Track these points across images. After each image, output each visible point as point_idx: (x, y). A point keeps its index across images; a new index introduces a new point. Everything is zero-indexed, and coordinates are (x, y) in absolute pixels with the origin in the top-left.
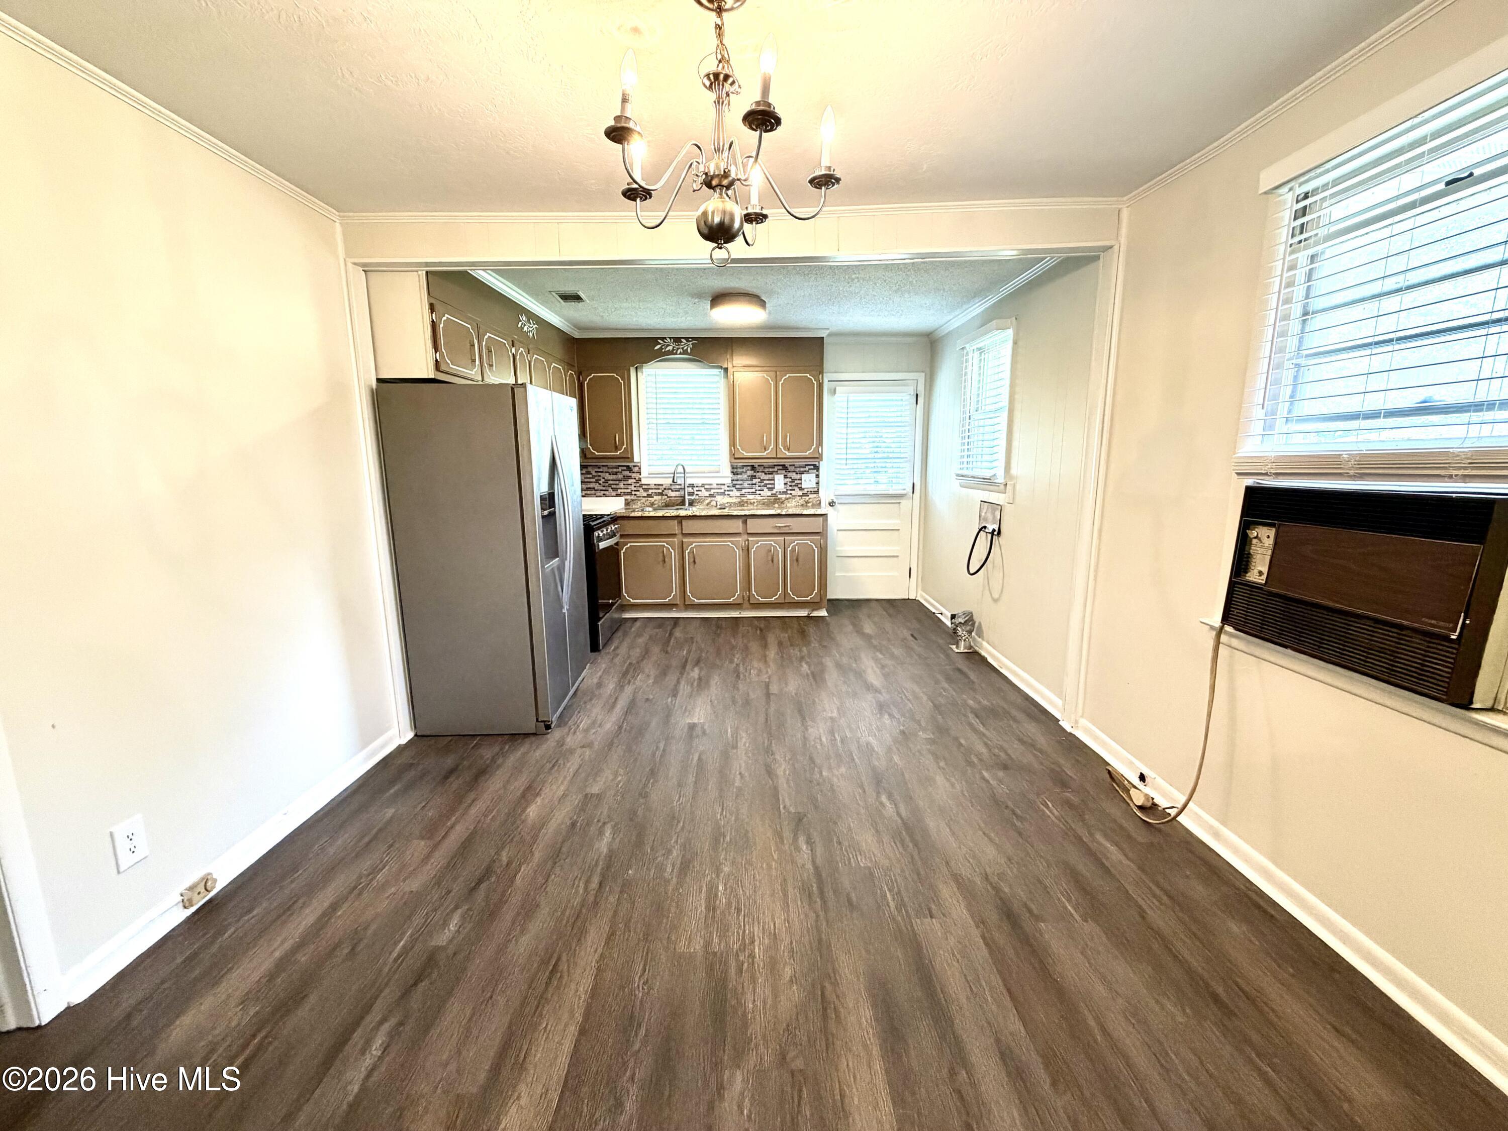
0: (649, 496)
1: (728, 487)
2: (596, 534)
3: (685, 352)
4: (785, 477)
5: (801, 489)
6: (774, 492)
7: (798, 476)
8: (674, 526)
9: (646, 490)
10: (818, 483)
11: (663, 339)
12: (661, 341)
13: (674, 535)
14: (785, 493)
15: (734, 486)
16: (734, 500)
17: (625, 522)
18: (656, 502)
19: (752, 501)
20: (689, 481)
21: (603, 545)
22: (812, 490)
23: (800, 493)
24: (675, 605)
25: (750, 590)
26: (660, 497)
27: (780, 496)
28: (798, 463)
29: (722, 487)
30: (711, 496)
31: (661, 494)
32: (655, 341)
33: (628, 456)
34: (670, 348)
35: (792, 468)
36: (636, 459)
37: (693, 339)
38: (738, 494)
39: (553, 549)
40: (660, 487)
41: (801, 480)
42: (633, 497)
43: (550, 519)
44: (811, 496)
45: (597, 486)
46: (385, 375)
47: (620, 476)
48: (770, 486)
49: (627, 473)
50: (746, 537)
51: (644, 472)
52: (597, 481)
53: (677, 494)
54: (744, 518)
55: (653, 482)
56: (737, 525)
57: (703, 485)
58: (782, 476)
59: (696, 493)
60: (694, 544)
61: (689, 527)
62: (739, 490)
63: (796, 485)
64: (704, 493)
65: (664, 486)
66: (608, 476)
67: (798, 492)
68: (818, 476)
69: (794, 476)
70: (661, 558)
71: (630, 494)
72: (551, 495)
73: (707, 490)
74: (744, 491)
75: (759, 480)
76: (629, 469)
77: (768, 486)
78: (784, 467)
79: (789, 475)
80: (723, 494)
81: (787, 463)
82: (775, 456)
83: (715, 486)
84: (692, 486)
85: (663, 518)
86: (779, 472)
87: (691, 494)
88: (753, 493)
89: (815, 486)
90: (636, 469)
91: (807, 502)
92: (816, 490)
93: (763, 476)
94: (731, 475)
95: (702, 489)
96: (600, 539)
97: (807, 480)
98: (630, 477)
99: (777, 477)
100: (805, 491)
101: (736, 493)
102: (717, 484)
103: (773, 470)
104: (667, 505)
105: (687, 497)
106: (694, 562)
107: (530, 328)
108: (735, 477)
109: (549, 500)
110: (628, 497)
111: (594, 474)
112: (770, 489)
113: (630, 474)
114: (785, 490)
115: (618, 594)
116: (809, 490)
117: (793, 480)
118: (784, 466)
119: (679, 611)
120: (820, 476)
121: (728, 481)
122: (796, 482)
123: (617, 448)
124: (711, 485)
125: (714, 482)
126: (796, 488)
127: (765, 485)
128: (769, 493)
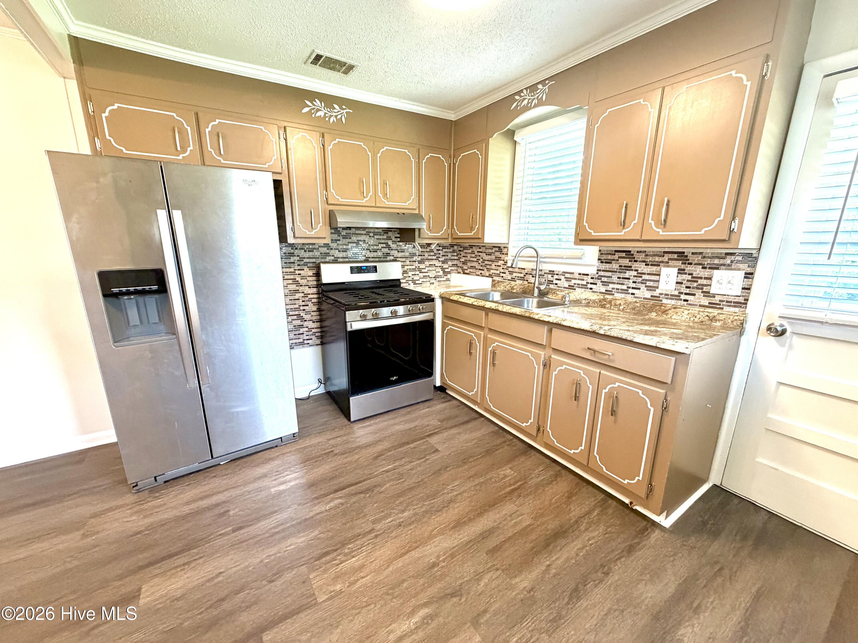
1: (592, 278)
3: (540, 102)
4: (681, 271)
5: (707, 294)
6: (656, 293)
7: (706, 273)
8: (483, 319)
9: (511, 273)
10: (747, 289)
11: (519, 93)
12: (517, 97)
13: (481, 327)
14: (677, 297)
15: (600, 278)
16: (594, 297)
17: (448, 303)
18: (515, 287)
19: (618, 302)
20: (545, 267)
22: (731, 299)
23: (705, 302)
24: (476, 403)
25: (545, 423)
26: (521, 282)
27: (665, 301)
28: (709, 249)
29: (585, 277)
30: (571, 287)
31: (522, 279)
32: (510, 98)
33: (479, 237)
34: (525, 103)
35: (696, 259)
36: (507, 241)
37: (550, 79)
38: (603, 289)
40: (523, 271)
41: (710, 279)
42: (500, 279)
44: (726, 309)
45: (477, 266)
47: (493, 257)
48: (651, 284)
49: (498, 254)
50: (549, 352)
51: (512, 255)
52: (477, 261)
54: (550, 326)
57: (562, 274)
58: (676, 270)
59: (555, 282)
60: (496, 343)
61: (493, 322)
62: (604, 283)
63: (700, 287)
64: (564, 283)
65: (526, 271)
66: (485, 257)
67: (700, 299)
68: (749, 275)
69: (698, 271)
70: (469, 349)
71: (498, 275)
73: (567, 279)
74: (611, 286)
75: (635, 273)
76: (500, 250)
77: (648, 283)
78: (682, 256)
79: (689, 269)
80: (584, 287)
81: (688, 248)
82: (638, 238)
83: (576, 276)
86: (671, 263)
88: (625, 291)
89: (738, 291)
90: (505, 251)
91: (713, 319)
92: (741, 300)
93: (642, 268)
94: (596, 262)
95: (562, 278)
97: (725, 282)
98: (500, 259)
99: (665, 271)
100: (717, 299)
101: (600, 288)
102: (580, 274)
103: (661, 259)
105: (536, 285)
106: (494, 364)
107: (331, 113)
108: (604, 266)
110: (495, 278)
111: (476, 253)
112: (650, 288)
113: (500, 256)
114: (676, 293)
116: (725, 298)
117: (695, 279)
118: (681, 254)
119: (481, 410)
120: (756, 276)
121: (592, 271)
122: (700, 281)
123: (471, 229)
124: (573, 273)
125: (577, 270)
126: (699, 293)
127: (644, 282)
128: (648, 295)
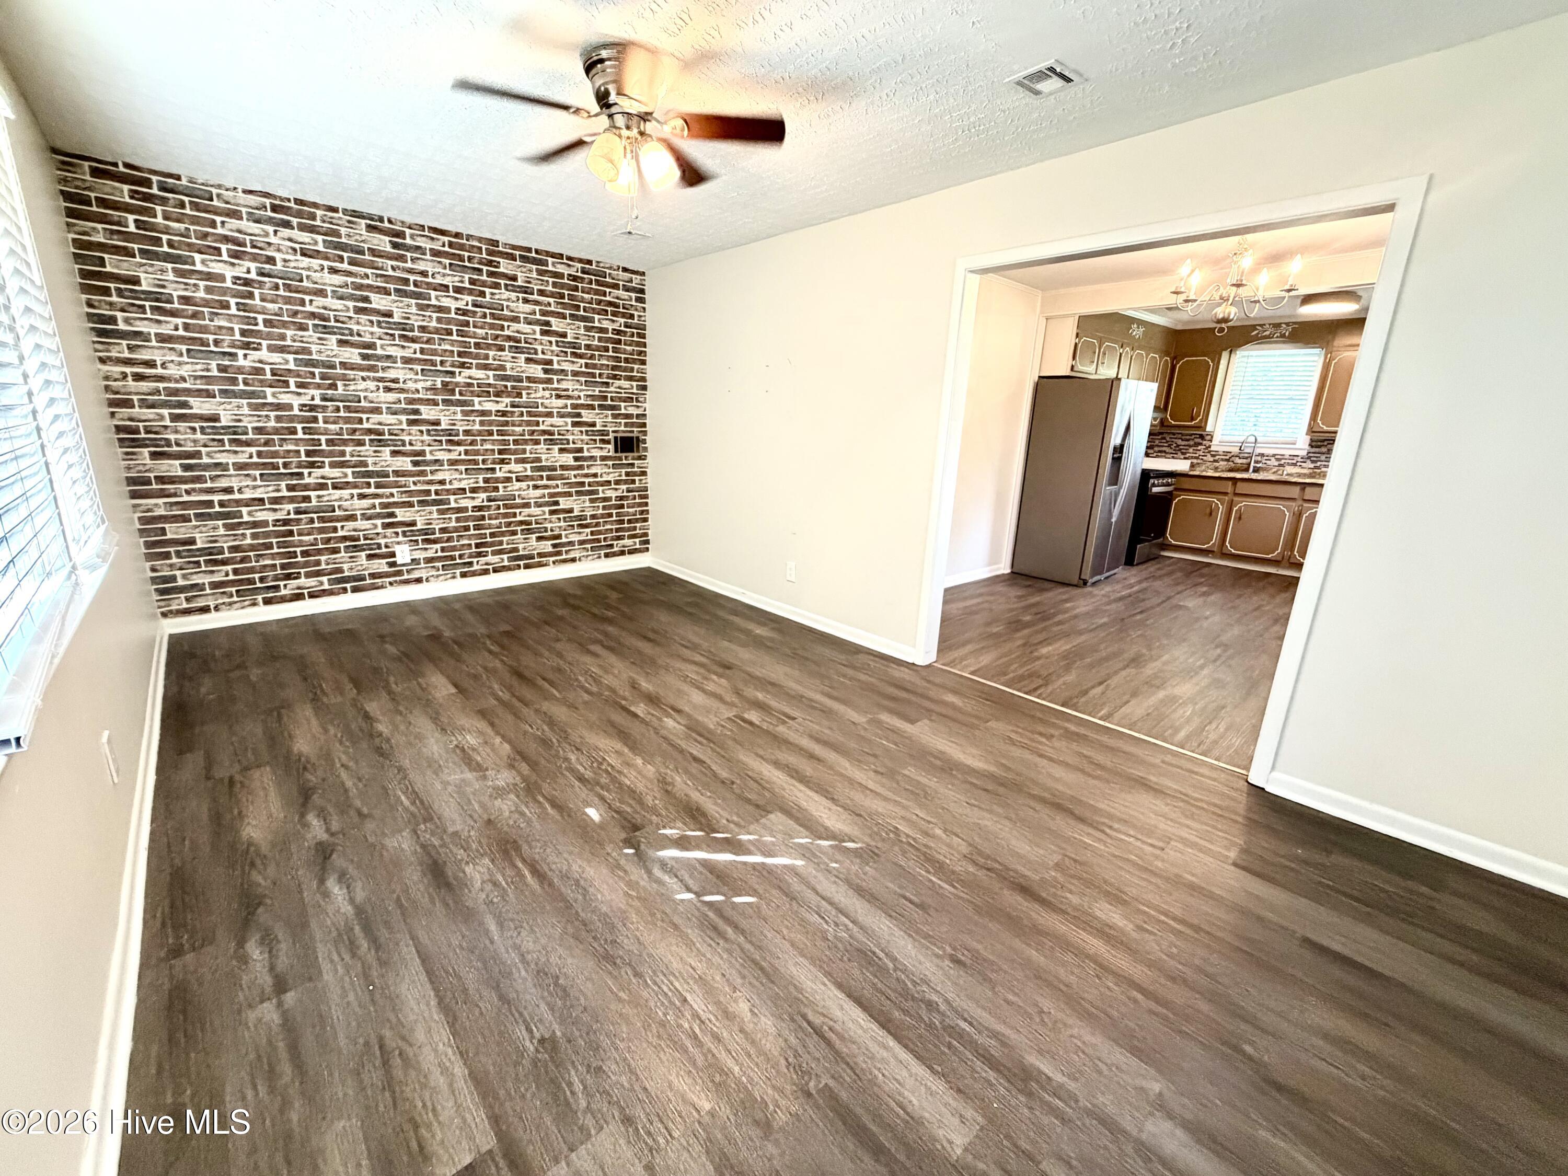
0: (1215, 461)
1: (1302, 458)
2: (1152, 481)
3: (1283, 336)
8: (1229, 487)
9: (1213, 456)
11: (1261, 325)
12: (1259, 328)
13: (1226, 494)
15: (1309, 458)
16: (1305, 471)
17: (1183, 479)
18: (1220, 466)
20: (1258, 451)
21: (1155, 490)
24: (1212, 552)
25: (1292, 550)
26: (1225, 462)
29: (1296, 458)
30: (1280, 465)
31: (1228, 460)
32: (1254, 327)
33: (1201, 427)
34: (1267, 333)
36: (1209, 428)
37: (1294, 324)
38: (1312, 466)
39: (1115, 479)
40: (1228, 454)
42: (1199, 461)
43: (1117, 460)
45: (1167, 450)
46: (1043, 374)
47: (1191, 443)
49: (1199, 440)
50: (1300, 502)
51: (1215, 441)
52: (1169, 446)
53: (1244, 461)
54: (1304, 486)
55: (1221, 449)
56: (1295, 492)
57: (1274, 455)
59: (1264, 461)
60: (1242, 504)
61: (1242, 488)
62: (1314, 462)
64: (1274, 462)
65: (1231, 454)
66: (1180, 442)
70: (1208, 511)
71: (1197, 458)
72: (1122, 446)
73: (1278, 460)
74: (1318, 463)
76: (1202, 437)
80: (1295, 464)
83: (1287, 457)
84: (1262, 455)
85: (1220, 478)
87: (1256, 462)
90: (1208, 437)
94: (1308, 448)
95: (1272, 458)
96: (1154, 485)
98: (1201, 444)
101: (1309, 465)
102: (1290, 455)
104: (1231, 470)
105: (1252, 464)
106: (1240, 518)
107: (1137, 332)
108: (1313, 450)
109: (1119, 449)
110: (1195, 461)
111: (1167, 439)
113: (1202, 442)
115: (1162, 533)
119: (1214, 557)
121: (1304, 453)
123: (1192, 419)
124: (1283, 455)
125: (1287, 453)
